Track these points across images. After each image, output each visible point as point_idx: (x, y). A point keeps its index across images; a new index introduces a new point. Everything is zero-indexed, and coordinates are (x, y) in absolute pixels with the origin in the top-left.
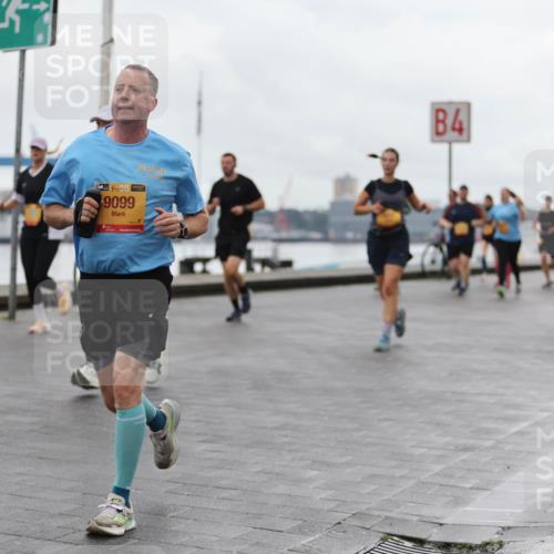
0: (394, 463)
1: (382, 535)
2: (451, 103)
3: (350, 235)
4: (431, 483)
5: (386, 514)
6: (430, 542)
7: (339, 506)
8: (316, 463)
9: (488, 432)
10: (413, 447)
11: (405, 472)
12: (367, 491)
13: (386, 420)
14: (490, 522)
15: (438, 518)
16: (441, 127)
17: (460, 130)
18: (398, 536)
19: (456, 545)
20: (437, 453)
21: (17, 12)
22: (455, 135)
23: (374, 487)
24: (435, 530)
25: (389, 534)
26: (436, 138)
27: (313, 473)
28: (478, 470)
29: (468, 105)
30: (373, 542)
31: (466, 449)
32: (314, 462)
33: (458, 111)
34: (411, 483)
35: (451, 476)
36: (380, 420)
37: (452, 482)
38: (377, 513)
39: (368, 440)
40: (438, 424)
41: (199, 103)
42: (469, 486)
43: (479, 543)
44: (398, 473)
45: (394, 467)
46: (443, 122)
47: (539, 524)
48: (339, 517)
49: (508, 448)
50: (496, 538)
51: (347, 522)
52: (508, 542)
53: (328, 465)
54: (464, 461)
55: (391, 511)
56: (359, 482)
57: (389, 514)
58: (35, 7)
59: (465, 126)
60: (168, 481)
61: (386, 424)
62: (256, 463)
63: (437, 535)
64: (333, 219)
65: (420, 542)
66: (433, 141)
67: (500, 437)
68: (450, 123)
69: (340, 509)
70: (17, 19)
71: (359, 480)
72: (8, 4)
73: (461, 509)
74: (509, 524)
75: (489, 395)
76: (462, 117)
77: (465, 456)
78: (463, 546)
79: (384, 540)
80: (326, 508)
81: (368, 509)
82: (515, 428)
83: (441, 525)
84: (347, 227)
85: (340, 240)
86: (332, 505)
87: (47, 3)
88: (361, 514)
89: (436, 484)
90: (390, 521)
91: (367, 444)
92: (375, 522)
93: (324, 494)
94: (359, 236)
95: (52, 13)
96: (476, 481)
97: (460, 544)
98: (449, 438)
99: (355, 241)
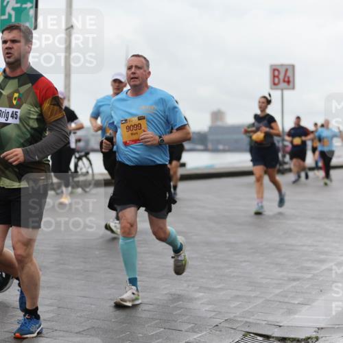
0: (250, 288)
1: (243, 333)
2: (282, 65)
3: (221, 147)
4: (274, 301)
5: (246, 319)
6: (273, 337)
7: (216, 315)
8: (202, 288)
9: (309, 269)
10: (262, 278)
11: (257, 293)
12: (234, 305)
13: (245, 261)
14: (310, 324)
15: (278, 322)
16: (276, 80)
17: (288, 82)
18: (253, 333)
19: (289, 339)
20: (277, 282)
21: (14, 9)
22: (285, 85)
23: (238, 303)
24: (276, 330)
25: (248, 333)
26: (274, 87)
27: (201, 294)
28: (302, 293)
29: (293, 66)
30: (238, 337)
31: (295, 280)
32: (201, 287)
33: (287, 70)
34: (260, 301)
35: (286, 297)
36: (241, 262)
37: (286, 300)
38: (239, 319)
39: (235, 274)
40: (277, 264)
42: (296, 302)
43: (304, 338)
44: (253, 294)
45: (251, 291)
46: (278, 77)
47: (340, 326)
48: (217, 321)
49: (321, 278)
50: (314, 335)
51: (221, 325)
52: (322, 337)
53: (209, 289)
54: (292, 287)
55: (249, 318)
56: (229, 300)
57: (248, 320)
58: (24, 6)
59: (291, 79)
61: (244, 264)
62: (165, 288)
63: (277, 333)
64: (210, 137)
65: (267, 337)
66: (272, 88)
67: (316, 272)
68: (282, 77)
69: (217, 317)
70: (13, 13)
71: (229, 298)
72: (8, 2)
73: (292, 317)
74: (322, 326)
75: (309, 246)
76: (290, 74)
77: (295, 284)
78: (294, 339)
79: (245, 336)
80: (209, 316)
81: (235, 316)
82: (324, 267)
83: (280, 326)
84: (219, 142)
85: (215, 150)
86: (213, 314)
87: (32, 3)
88: (230, 320)
89: (277, 301)
90: (248, 324)
91: (234, 276)
92: (239, 325)
93: (208, 308)
94: (227, 148)
95: (34, 9)
96: (301, 299)
97: (292, 338)
98: (284, 273)
99: (224, 151)
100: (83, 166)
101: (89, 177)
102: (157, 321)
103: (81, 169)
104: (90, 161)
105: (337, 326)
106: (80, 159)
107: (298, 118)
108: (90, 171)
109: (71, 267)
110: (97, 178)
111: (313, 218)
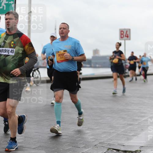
0: (110, 129)
1: (107, 149)
2: (125, 29)
3: (97, 66)
6: (121, 150)
7: (95, 140)
8: (89, 129)
9: (136, 120)
10: (115, 124)
11: (114, 131)
12: (103, 136)
13: (108, 117)
14: (137, 145)
15: (123, 144)
16: (122, 36)
17: (128, 37)
18: (112, 149)
19: (128, 151)
20: (122, 126)
21: (5, 4)
22: (126, 38)
23: (105, 135)
24: (122, 147)
25: (110, 148)
26: (121, 39)
27: (88, 131)
28: (134, 130)
29: (130, 30)
30: (105, 150)
31: (130, 125)
32: (88, 128)
33: (127, 31)
34: (115, 134)
35: (126, 132)
36: (106, 117)
37: (127, 134)
38: (106, 142)
39: (104, 122)
40: (122, 118)
41: (55, 29)
42: (131, 135)
43: (134, 151)
44: (112, 131)
45: (111, 130)
46: (123, 34)
47: (151, 145)
48: (96, 143)
49: (142, 124)
50: (139, 149)
51: (98, 145)
52: (143, 150)
53: (92, 129)
54: (129, 128)
55: (110, 142)
56: (101, 134)
58: (10, 3)
59: (129, 35)
60: (48, 134)
61: (108, 118)
63: (123, 149)
64: (93, 61)
65: (118, 150)
66: (120, 40)
67: (140, 121)
68: (125, 34)
70: (5, 6)
71: (101, 133)
72: (3, 1)
73: (129, 141)
74: (143, 145)
75: (137, 110)
76: (128, 33)
77: (130, 127)
78: (130, 151)
79: (108, 150)
80: (92, 141)
81: (104, 141)
82: (144, 119)
83: (124, 146)
84: (96, 63)
85: (95, 67)
86: (94, 140)
87: (13, 1)
88: (101, 143)
89: (122, 134)
90: (110, 144)
91: (103, 123)
92: (105, 145)
93: (92, 137)
94: (100, 66)
95: (14, 4)
96: (134, 133)
97: (129, 151)
98: (126, 122)
99: (99, 67)
100: (36, 74)
101: (39, 79)
102: (69, 143)
103: (35, 75)
104: (39, 72)
105: (149, 146)
106: (35, 71)
107: (133, 52)
108: (39, 76)
109: (30, 119)
110: (42, 79)
111: (138, 97)
